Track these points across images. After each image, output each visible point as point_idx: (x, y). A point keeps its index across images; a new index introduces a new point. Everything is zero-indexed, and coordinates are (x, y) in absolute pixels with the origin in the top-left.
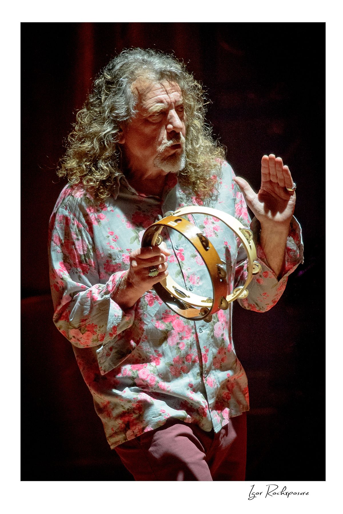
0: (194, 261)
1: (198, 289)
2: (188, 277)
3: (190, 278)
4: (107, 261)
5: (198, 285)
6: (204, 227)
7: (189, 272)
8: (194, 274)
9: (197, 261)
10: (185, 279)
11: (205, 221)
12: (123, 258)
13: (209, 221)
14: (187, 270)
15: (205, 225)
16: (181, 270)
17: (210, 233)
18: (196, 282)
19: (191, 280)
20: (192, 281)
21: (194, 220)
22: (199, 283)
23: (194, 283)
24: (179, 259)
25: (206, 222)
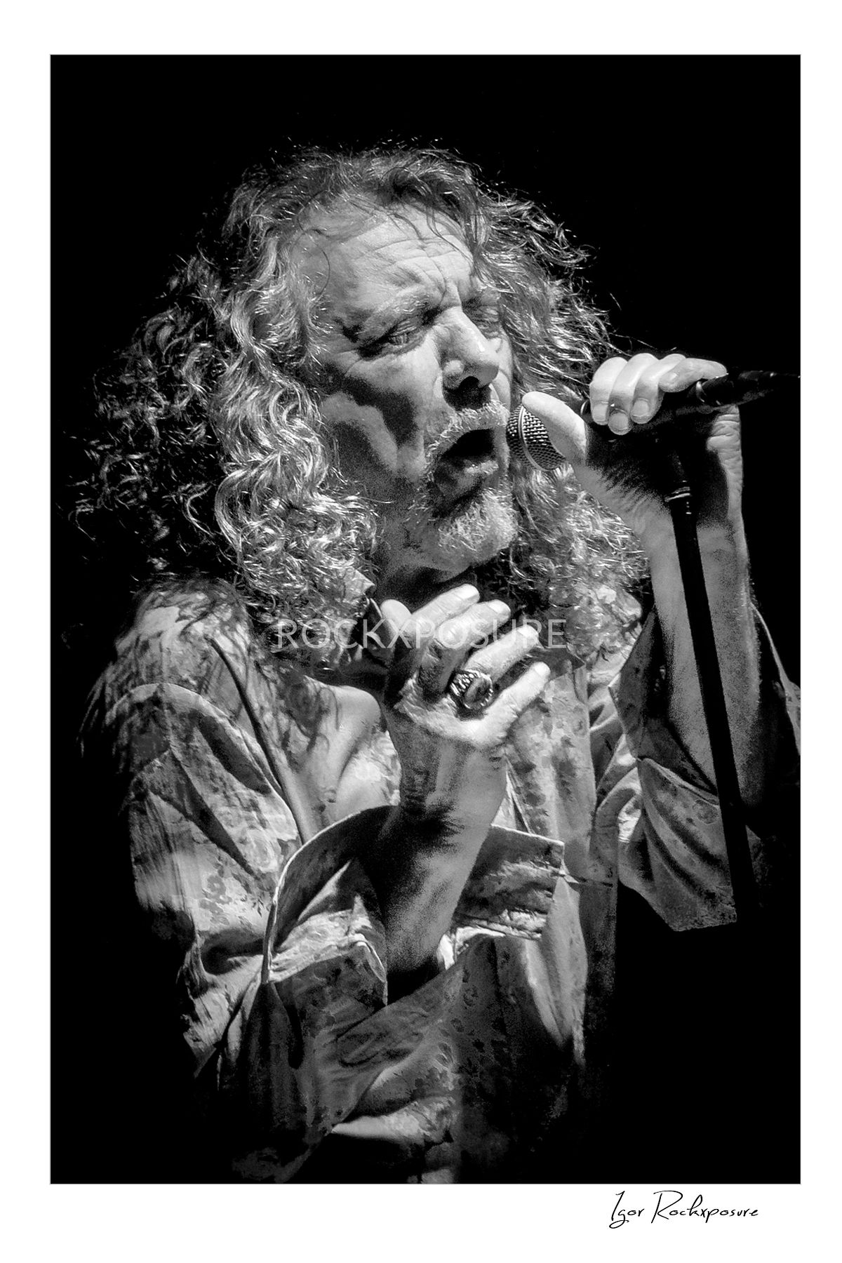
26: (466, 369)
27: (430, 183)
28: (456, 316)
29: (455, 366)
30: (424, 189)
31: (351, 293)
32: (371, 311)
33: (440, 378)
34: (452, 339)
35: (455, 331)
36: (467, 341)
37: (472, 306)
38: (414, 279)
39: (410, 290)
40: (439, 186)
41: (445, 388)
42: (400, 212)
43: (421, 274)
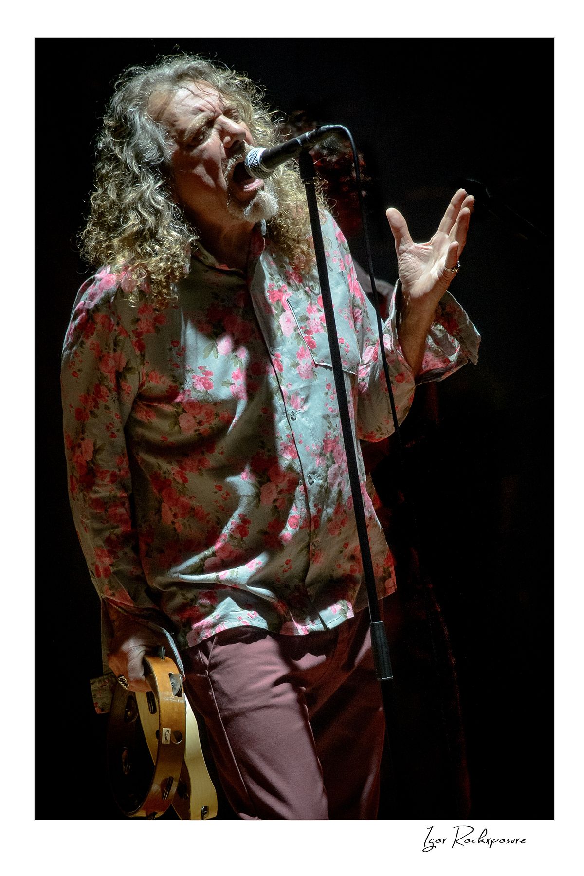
0: (295, 373)
1: (303, 417)
2: (289, 398)
3: (292, 400)
4: (170, 386)
5: (302, 411)
6: (307, 319)
7: (290, 389)
8: (297, 394)
9: (300, 373)
10: (285, 401)
11: (309, 308)
12: (194, 382)
13: (313, 307)
14: (287, 386)
15: (308, 314)
16: (279, 386)
17: (316, 327)
18: (299, 406)
19: (293, 402)
20: (294, 405)
21: (292, 309)
22: (304, 407)
23: (296, 407)
24: (277, 369)
25: (309, 310)
26: (232, 138)
27: (192, 69)
28: (222, 118)
29: (227, 139)
30: (191, 72)
31: (176, 123)
32: (186, 129)
33: (222, 144)
34: (223, 128)
35: (223, 124)
36: (229, 127)
37: (228, 113)
38: (202, 111)
39: (201, 116)
40: (196, 69)
41: (224, 147)
42: (183, 85)
43: (204, 108)
